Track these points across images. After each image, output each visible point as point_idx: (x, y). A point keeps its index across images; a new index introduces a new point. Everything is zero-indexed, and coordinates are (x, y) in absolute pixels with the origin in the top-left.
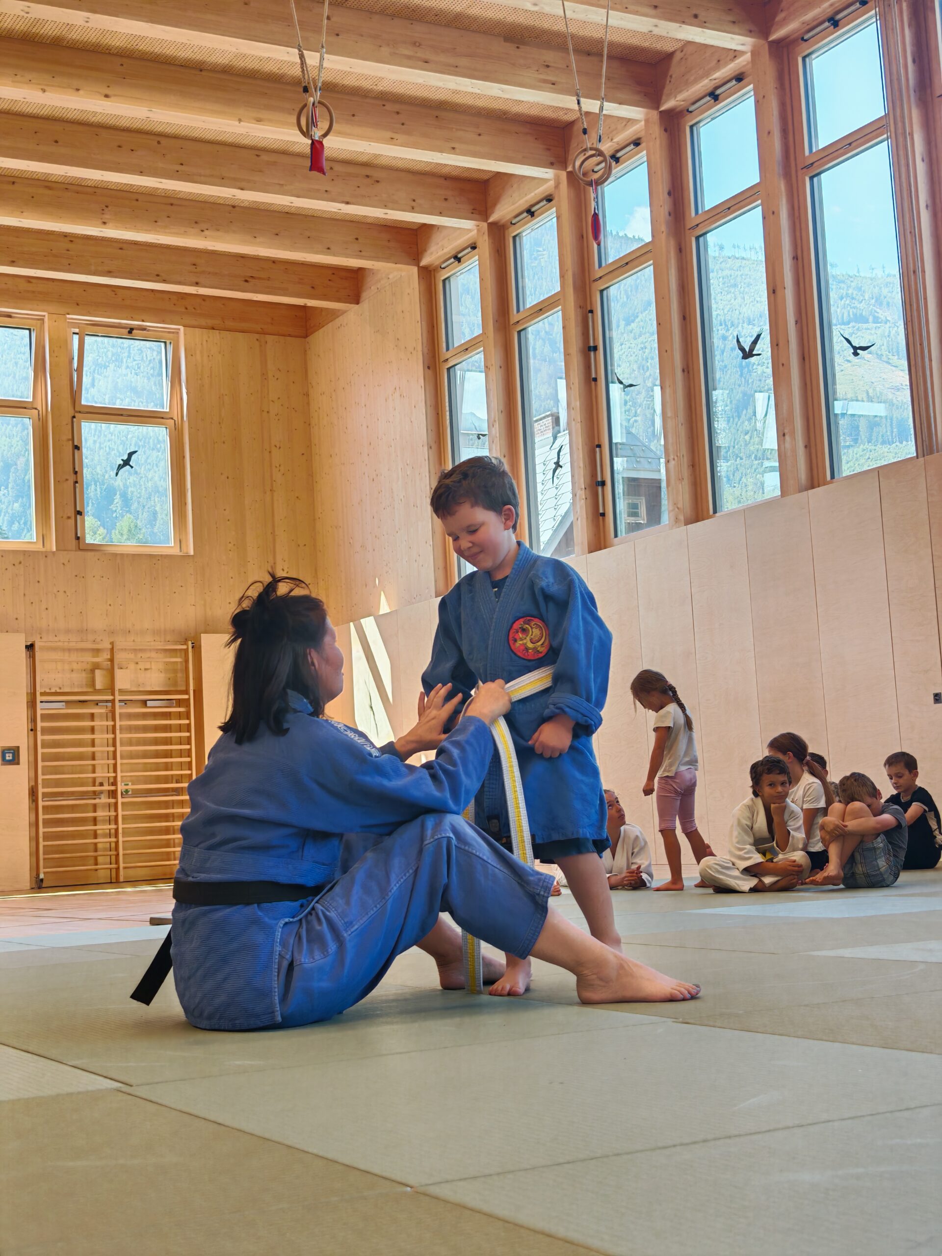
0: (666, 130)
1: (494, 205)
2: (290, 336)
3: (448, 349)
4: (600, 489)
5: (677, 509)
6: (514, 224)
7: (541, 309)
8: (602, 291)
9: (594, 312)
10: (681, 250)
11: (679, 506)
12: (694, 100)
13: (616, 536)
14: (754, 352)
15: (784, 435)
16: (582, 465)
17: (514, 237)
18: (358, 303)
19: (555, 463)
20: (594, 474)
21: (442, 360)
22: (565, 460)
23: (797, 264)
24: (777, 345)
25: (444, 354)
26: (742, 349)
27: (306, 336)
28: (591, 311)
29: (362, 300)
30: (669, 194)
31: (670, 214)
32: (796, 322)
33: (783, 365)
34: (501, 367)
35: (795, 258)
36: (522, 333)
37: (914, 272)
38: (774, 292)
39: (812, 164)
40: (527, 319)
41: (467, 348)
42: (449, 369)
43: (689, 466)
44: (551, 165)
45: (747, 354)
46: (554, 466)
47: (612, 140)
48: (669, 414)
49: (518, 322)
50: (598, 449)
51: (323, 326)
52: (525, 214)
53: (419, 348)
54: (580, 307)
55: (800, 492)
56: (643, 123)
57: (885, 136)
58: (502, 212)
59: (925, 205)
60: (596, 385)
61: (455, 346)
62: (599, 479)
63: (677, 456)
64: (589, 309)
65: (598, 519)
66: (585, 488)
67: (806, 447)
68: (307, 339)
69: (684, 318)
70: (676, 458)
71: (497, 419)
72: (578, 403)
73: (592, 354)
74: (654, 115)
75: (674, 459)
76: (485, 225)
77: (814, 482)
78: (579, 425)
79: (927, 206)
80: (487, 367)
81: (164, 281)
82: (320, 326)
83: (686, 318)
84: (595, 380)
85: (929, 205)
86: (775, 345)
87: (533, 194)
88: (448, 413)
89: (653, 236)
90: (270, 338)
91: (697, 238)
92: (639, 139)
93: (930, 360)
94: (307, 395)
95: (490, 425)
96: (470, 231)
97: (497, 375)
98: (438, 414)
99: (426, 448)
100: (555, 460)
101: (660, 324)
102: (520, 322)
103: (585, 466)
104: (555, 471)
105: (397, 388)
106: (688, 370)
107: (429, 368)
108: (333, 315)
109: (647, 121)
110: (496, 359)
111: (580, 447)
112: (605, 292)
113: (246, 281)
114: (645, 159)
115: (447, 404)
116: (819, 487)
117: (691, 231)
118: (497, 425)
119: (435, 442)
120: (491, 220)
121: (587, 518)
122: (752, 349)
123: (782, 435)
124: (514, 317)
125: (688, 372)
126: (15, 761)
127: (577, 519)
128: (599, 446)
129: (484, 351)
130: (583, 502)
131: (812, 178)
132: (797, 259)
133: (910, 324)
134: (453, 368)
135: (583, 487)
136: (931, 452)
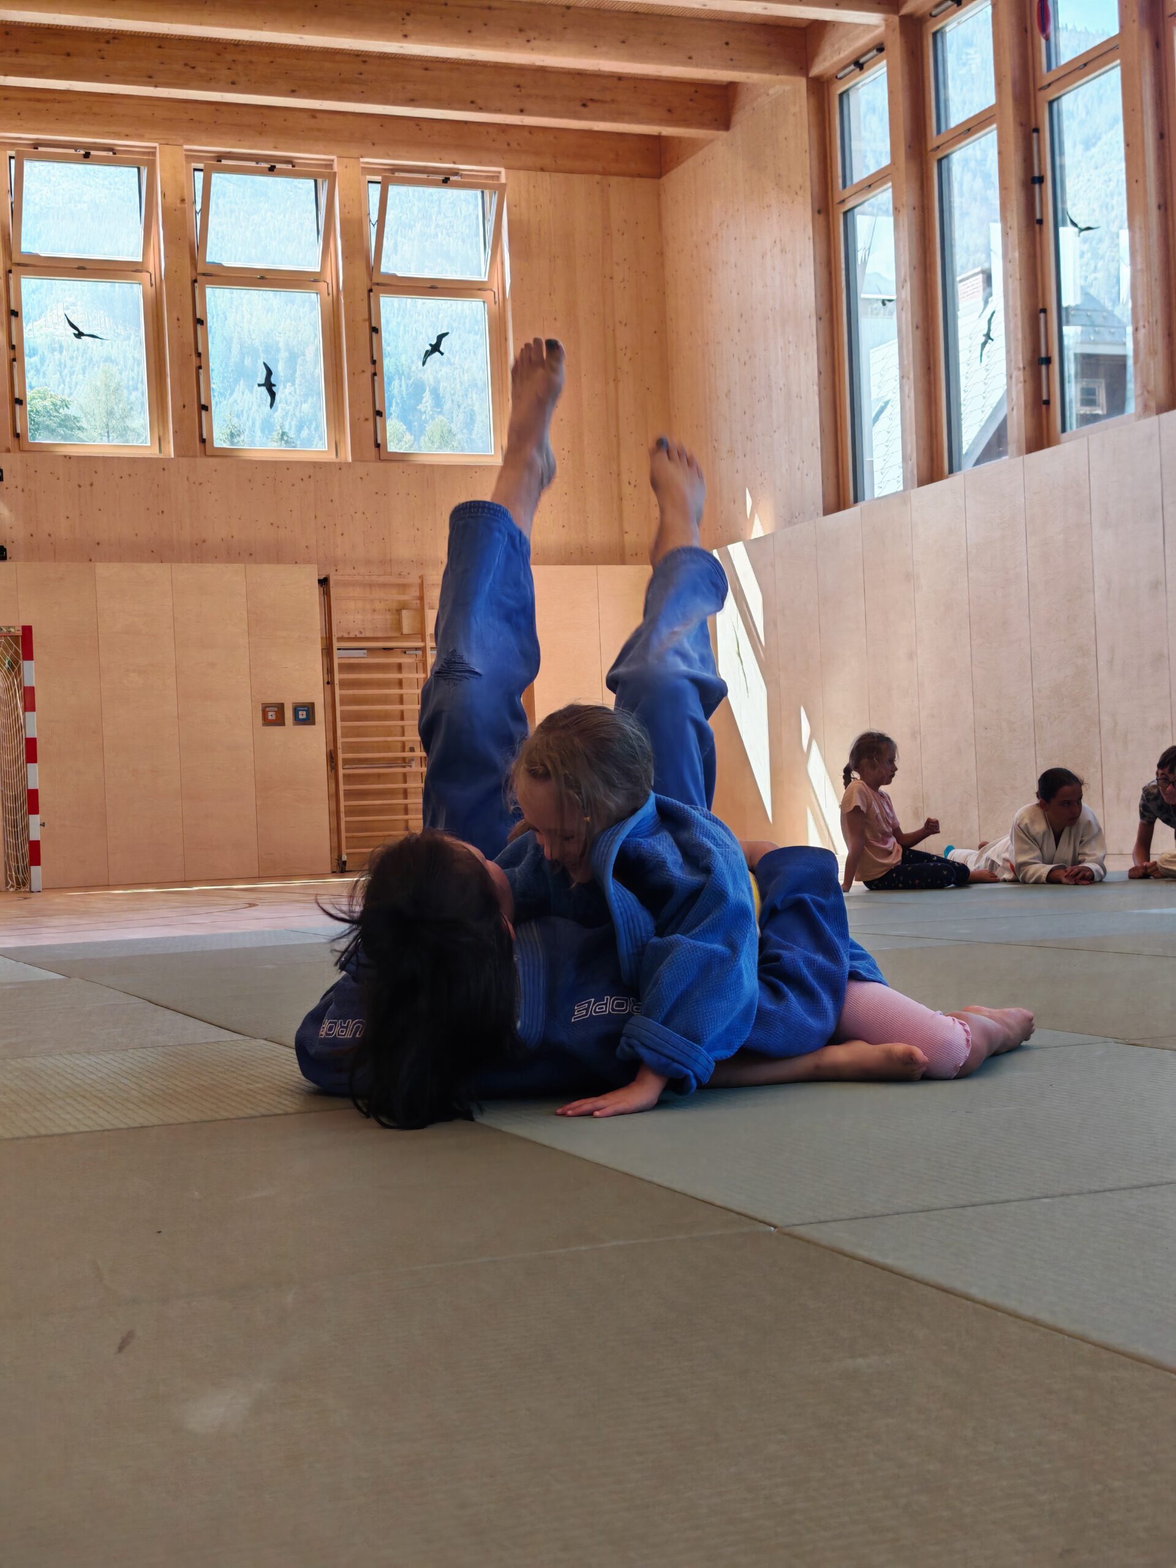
2: (640, 176)
3: (844, 186)
4: (1044, 368)
5: (1146, 393)
6: (934, 16)
7: (971, 128)
8: (1051, 103)
9: (1041, 131)
11: (1150, 389)
13: (1064, 430)
16: (1020, 336)
17: (935, 34)
18: (727, 128)
19: (984, 335)
20: (1036, 348)
21: (837, 200)
25: (839, 192)
27: (659, 175)
28: (1037, 130)
29: (732, 124)
34: (914, 209)
36: (944, 162)
40: (951, 142)
41: (871, 184)
42: (845, 213)
43: (1164, 335)
46: (983, 339)
48: (1139, 266)
49: (938, 147)
50: (1042, 315)
51: (683, 161)
53: (808, 184)
54: (1022, 125)
60: (1041, 230)
61: (854, 182)
62: (1043, 355)
63: (1149, 322)
64: (1033, 127)
65: (1040, 408)
66: (1024, 368)
68: (664, 179)
69: (1162, 136)
70: (1147, 324)
71: (908, 278)
72: (1017, 254)
73: (1037, 187)
75: (1144, 327)
76: (897, 18)
78: (1017, 283)
80: (896, 208)
81: (480, 109)
82: (677, 161)
84: (1040, 222)
88: (843, 273)
89: (1121, 27)
90: (614, 180)
94: (661, 254)
95: (900, 286)
96: (876, 27)
97: (908, 217)
98: (830, 275)
99: (814, 320)
100: (985, 332)
102: (941, 148)
103: (1024, 338)
104: (984, 344)
105: (778, 242)
106: (1167, 205)
107: (819, 212)
108: (694, 146)
110: (910, 198)
111: (1019, 312)
112: (1055, 105)
113: (584, 105)
115: (843, 260)
118: (908, 287)
119: (826, 312)
120: (904, 11)
121: (1026, 407)
124: (934, 140)
125: (1167, 207)
126: (310, 720)
127: (1013, 409)
128: (1044, 311)
129: (893, 187)
130: (1021, 386)
134: (851, 212)
135: (1021, 366)
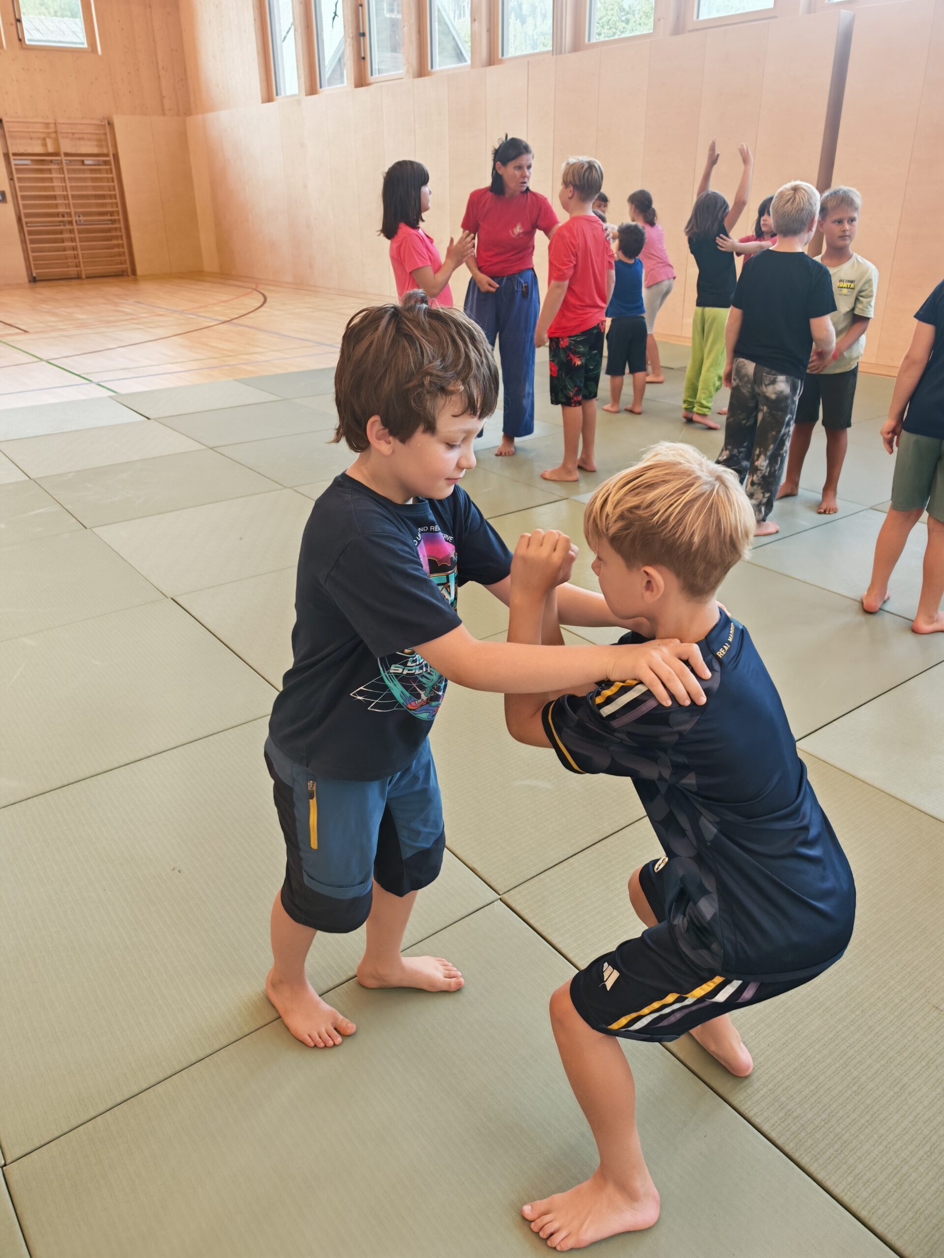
4: (362, 38)
11: (410, 64)
13: (372, 75)
15: (475, 20)
20: (358, 28)
22: (340, 12)
43: (417, 33)
50: (360, 8)
55: (482, 66)
62: (361, 31)
65: (361, 61)
66: (353, 38)
67: (488, 33)
70: (409, 25)
77: (492, 60)
100: (334, 11)
103: (352, 20)
104: (334, 18)
111: (349, 5)
116: (494, 64)
121: (353, 61)
126: (4, 200)
127: (348, 60)
128: (361, 5)
130: (351, 47)
135: (351, 36)
136: (561, 53)
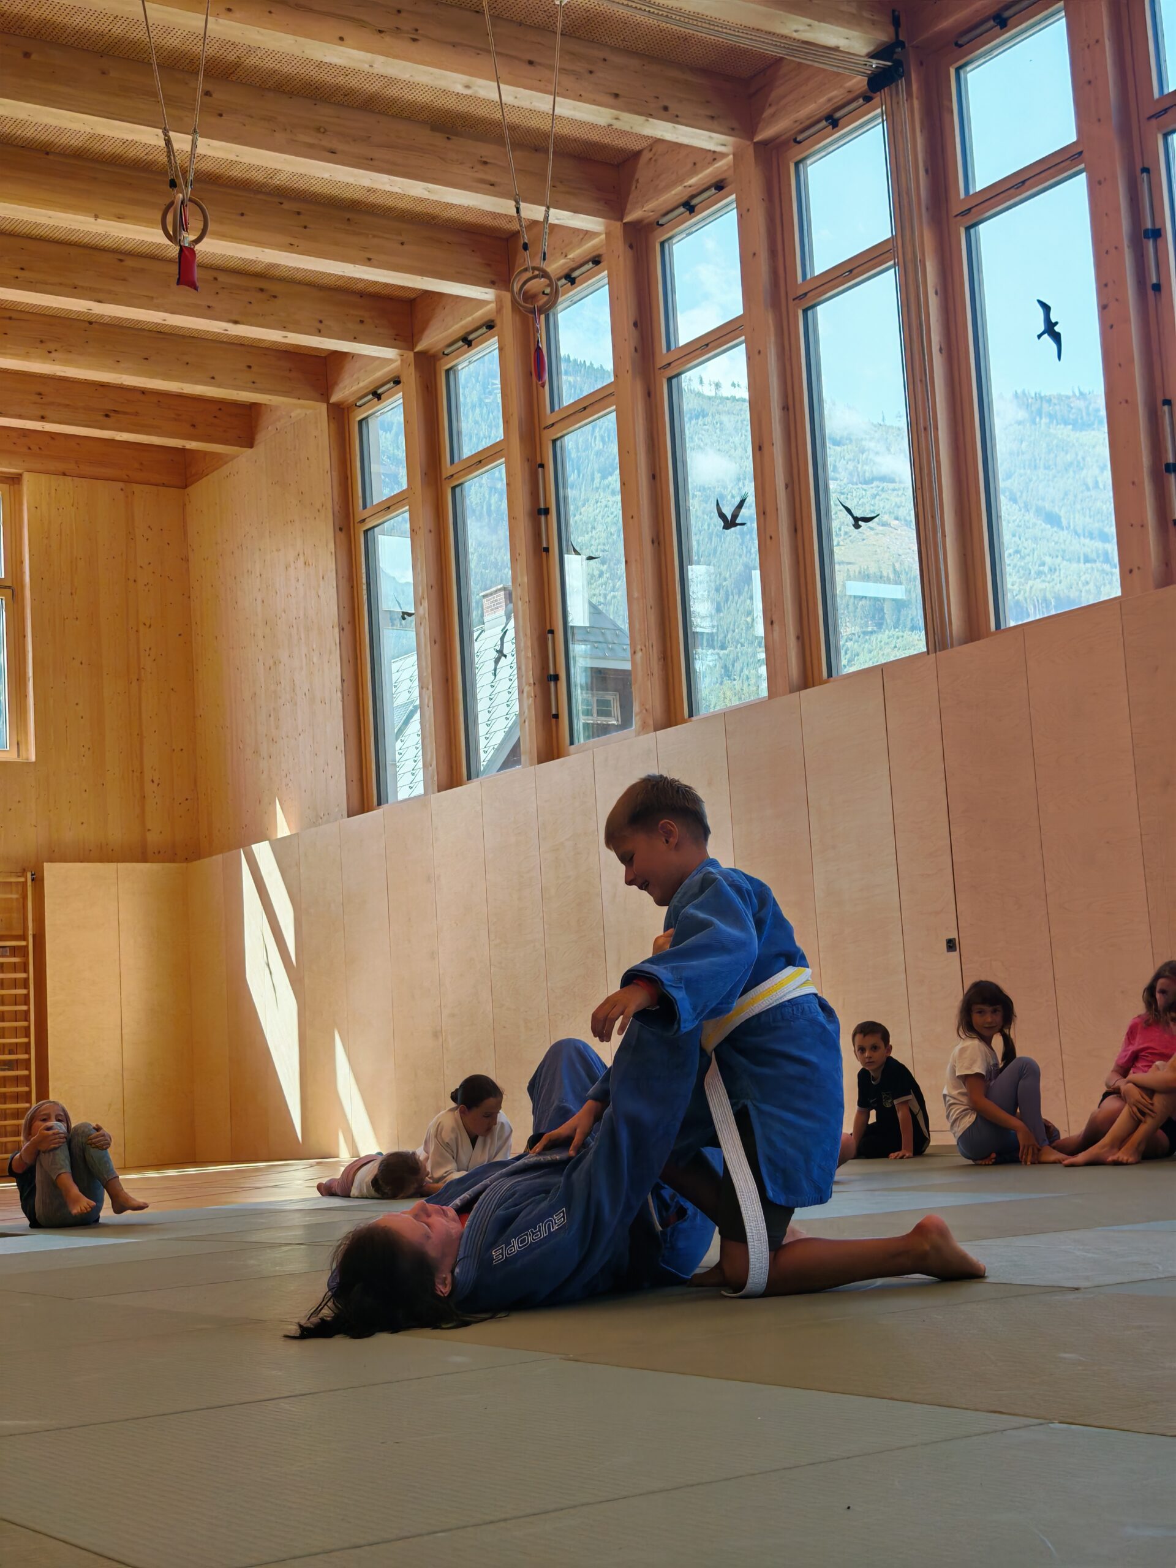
0: (631, 247)
1: (423, 330)
2: (164, 485)
3: (365, 507)
4: (552, 684)
5: (644, 711)
6: (447, 355)
7: (481, 460)
8: (554, 441)
9: (546, 466)
10: (650, 394)
11: (647, 707)
12: (664, 211)
13: (572, 743)
14: (738, 521)
15: (772, 623)
16: (530, 655)
17: (448, 371)
18: (251, 446)
19: (497, 652)
20: (544, 666)
21: (358, 519)
22: (509, 648)
23: (788, 415)
24: (764, 513)
25: (360, 513)
26: (722, 515)
27: (186, 487)
28: (542, 466)
29: (256, 443)
30: (635, 325)
31: (636, 350)
32: (787, 486)
33: (771, 538)
34: (431, 531)
35: (785, 408)
36: (458, 490)
37: (925, 429)
38: (760, 448)
39: (805, 294)
40: (464, 471)
41: (389, 506)
42: (366, 532)
43: (659, 659)
44: (492, 284)
45: (730, 523)
46: (495, 655)
47: (566, 256)
48: (636, 595)
49: (452, 476)
50: (550, 636)
51: (207, 475)
52: (461, 343)
53: (329, 504)
54: (528, 460)
55: (791, 692)
56: (603, 237)
57: (892, 262)
58: (432, 339)
59: (938, 347)
60: (547, 557)
61: (375, 503)
62: (552, 672)
63: (645, 646)
64: (539, 462)
65: (550, 722)
66: (534, 684)
67: (798, 638)
68: (189, 489)
69: (654, 477)
70: (644, 648)
71: (425, 596)
72: (526, 580)
73: (543, 518)
74: (617, 226)
75: (641, 650)
76: (411, 354)
77: (808, 679)
78: (526, 605)
79: (941, 350)
80: (413, 531)
82: (203, 473)
83: (655, 476)
84: (547, 550)
85: (942, 347)
86: (762, 513)
87: (469, 319)
88: (365, 587)
89: (616, 376)
90: (137, 488)
91: (670, 380)
92: (599, 256)
93: (944, 536)
94: (186, 560)
95: (418, 603)
96: (391, 361)
97: (427, 539)
98: (352, 587)
99: (337, 630)
100: (498, 649)
101: (624, 484)
102: (454, 477)
103: (534, 656)
104: (497, 661)
105: (301, 555)
106: (659, 541)
107: (341, 529)
108: (218, 460)
109: (608, 234)
110: (426, 520)
111: (528, 632)
112: (558, 443)
113: (107, 416)
114: (606, 280)
115: (364, 576)
116: (814, 686)
117: (662, 370)
118: (425, 603)
119: (349, 623)
120: (418, 348)
121: (536, 721)
122: (735, 516)
123: (769, 622)
124: (447, 469)
125: (659, 543)
127: (525, 722)
128: (552, 632)
129: (410, 510)
130: (531, 700)
131: (805, 311)
132: (788, 409)
133: (919, 492)
134: (372, 531)
135: (532, 682)
136: (944, 647)
